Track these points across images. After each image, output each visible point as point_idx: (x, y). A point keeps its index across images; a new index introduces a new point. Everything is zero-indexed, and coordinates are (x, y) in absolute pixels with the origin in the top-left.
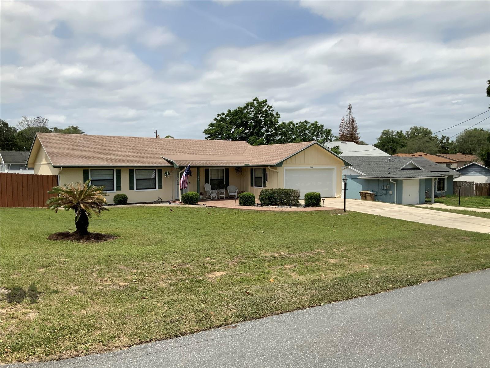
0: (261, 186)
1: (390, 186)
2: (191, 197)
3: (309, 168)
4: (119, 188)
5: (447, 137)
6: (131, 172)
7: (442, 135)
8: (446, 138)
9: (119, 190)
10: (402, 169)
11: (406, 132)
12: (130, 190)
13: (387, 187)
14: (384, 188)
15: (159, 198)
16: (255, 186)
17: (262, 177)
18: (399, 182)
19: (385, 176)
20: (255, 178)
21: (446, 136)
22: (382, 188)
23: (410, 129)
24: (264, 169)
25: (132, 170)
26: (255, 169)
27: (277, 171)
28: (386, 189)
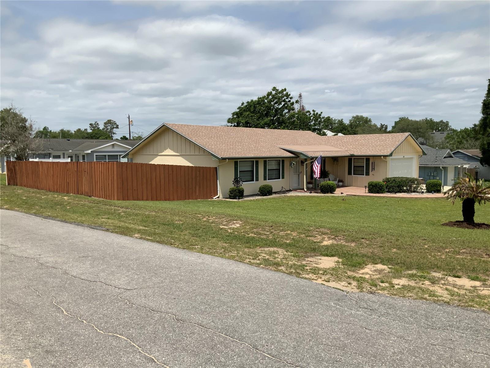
0: (364, 175)
1: (437, 172)
2: (332, 186)
3: (402, 157)
4: (257, 180)
5: (386, 126)
6: (265, 162)
7: (381, 124)
8: (384, 126)
9: (257, 181)
10: (445, 157)
11: (350, 120)
12: (264, 180)
13: (435, 173)
14: (431, 174)
15: (282, 187)
16: (354, 174)
17: (364, 167)
18: (445, 168)
19: (434, 164)
20: (354, 167)
21: (384, 125)
22: (429, 175)
23: (352, 118)
24: (368, 158)
25: (266, 160)
26: (354, 158)
27: (386, 160)
28: (433, 175)
